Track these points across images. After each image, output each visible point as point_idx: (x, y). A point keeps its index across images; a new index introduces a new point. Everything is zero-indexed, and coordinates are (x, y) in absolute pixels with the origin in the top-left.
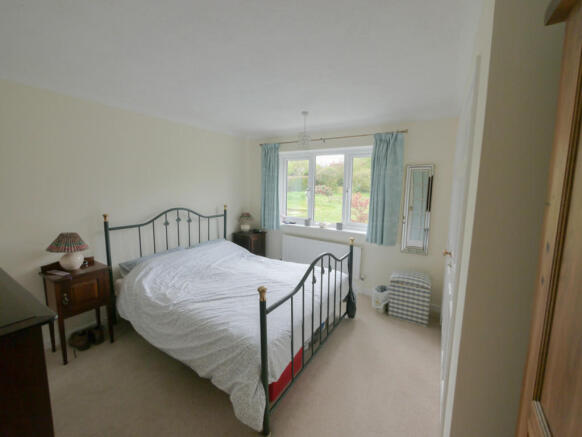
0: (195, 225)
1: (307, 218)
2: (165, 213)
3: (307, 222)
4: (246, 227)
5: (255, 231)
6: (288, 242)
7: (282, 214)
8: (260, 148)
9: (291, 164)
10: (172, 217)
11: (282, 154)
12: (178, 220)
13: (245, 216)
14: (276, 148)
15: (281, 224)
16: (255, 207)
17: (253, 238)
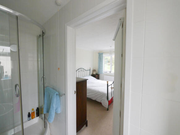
0: (84, 72)
1: (110, 71)
2: (79, 69)
3: (110, 72)
4: (95, 73)
5: (97, 74)
6: (105, 77)
7: (103, 70)
8: (98, 54)
9: (106, 57)
10: (80, 70)
11: (104, 55)
12: (81, 71)
13: (94, 70)
14: (102, 54)
15: (103, 72)
16: (97, 68)
17: (97, 76)
